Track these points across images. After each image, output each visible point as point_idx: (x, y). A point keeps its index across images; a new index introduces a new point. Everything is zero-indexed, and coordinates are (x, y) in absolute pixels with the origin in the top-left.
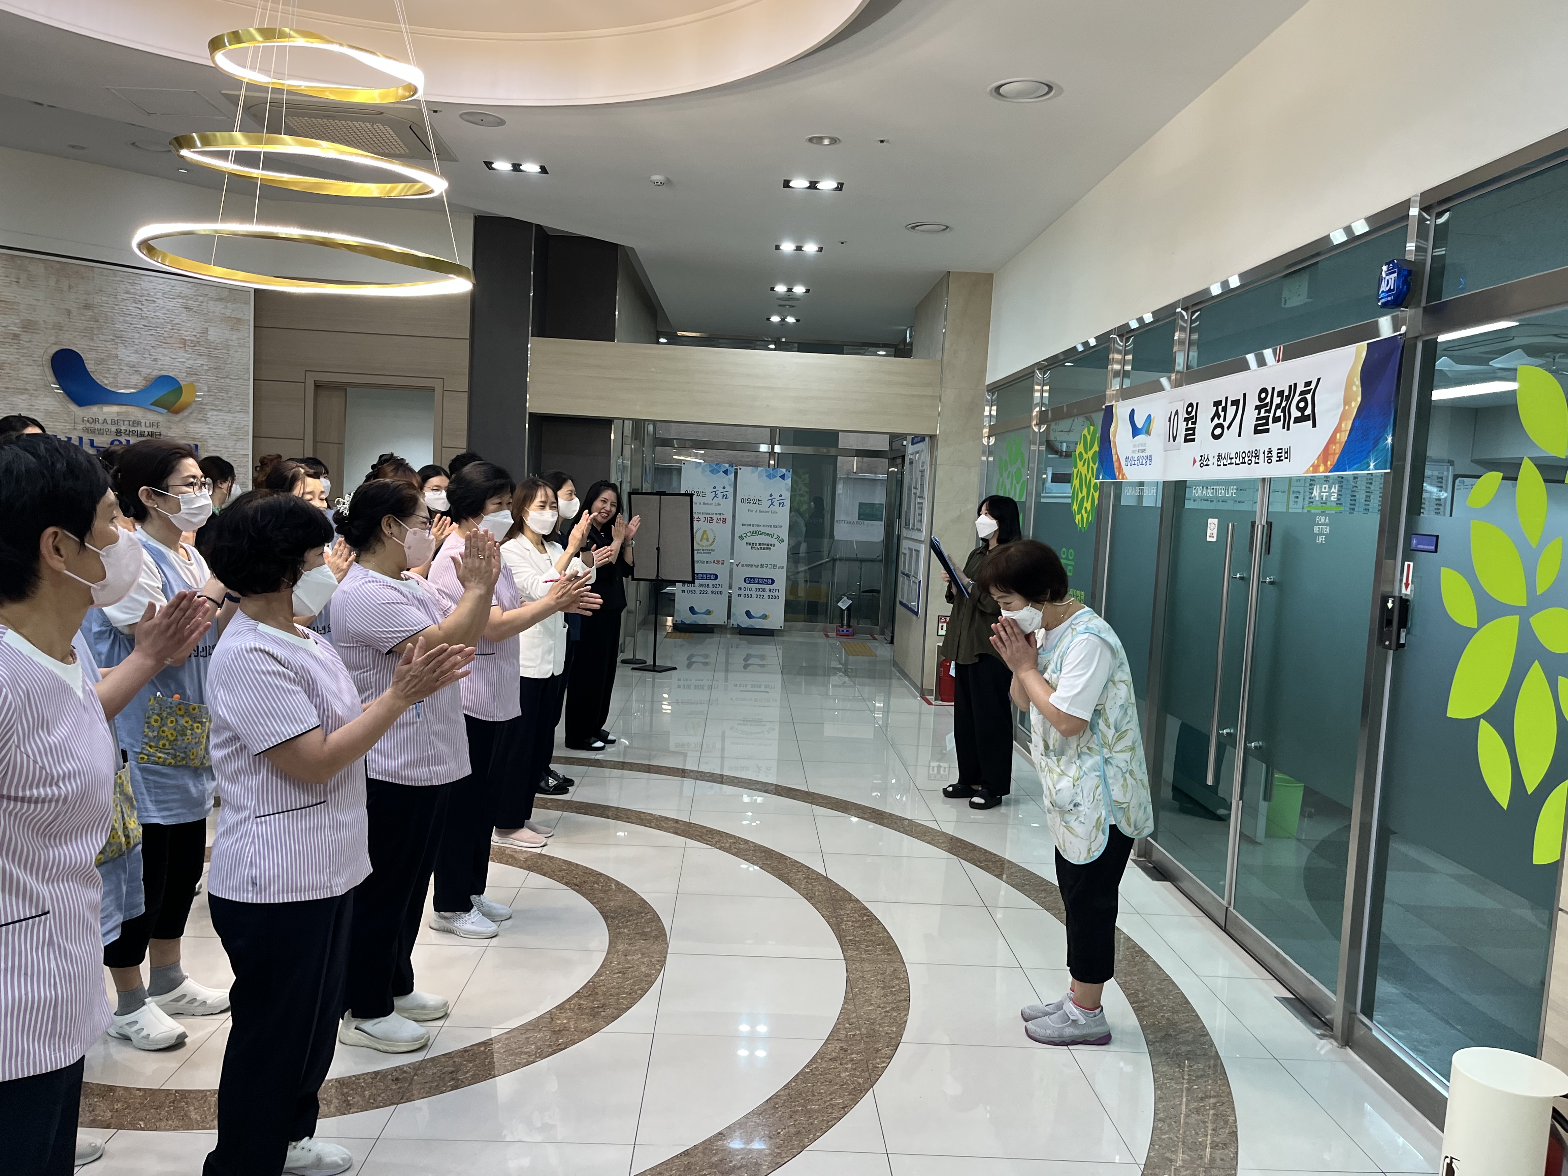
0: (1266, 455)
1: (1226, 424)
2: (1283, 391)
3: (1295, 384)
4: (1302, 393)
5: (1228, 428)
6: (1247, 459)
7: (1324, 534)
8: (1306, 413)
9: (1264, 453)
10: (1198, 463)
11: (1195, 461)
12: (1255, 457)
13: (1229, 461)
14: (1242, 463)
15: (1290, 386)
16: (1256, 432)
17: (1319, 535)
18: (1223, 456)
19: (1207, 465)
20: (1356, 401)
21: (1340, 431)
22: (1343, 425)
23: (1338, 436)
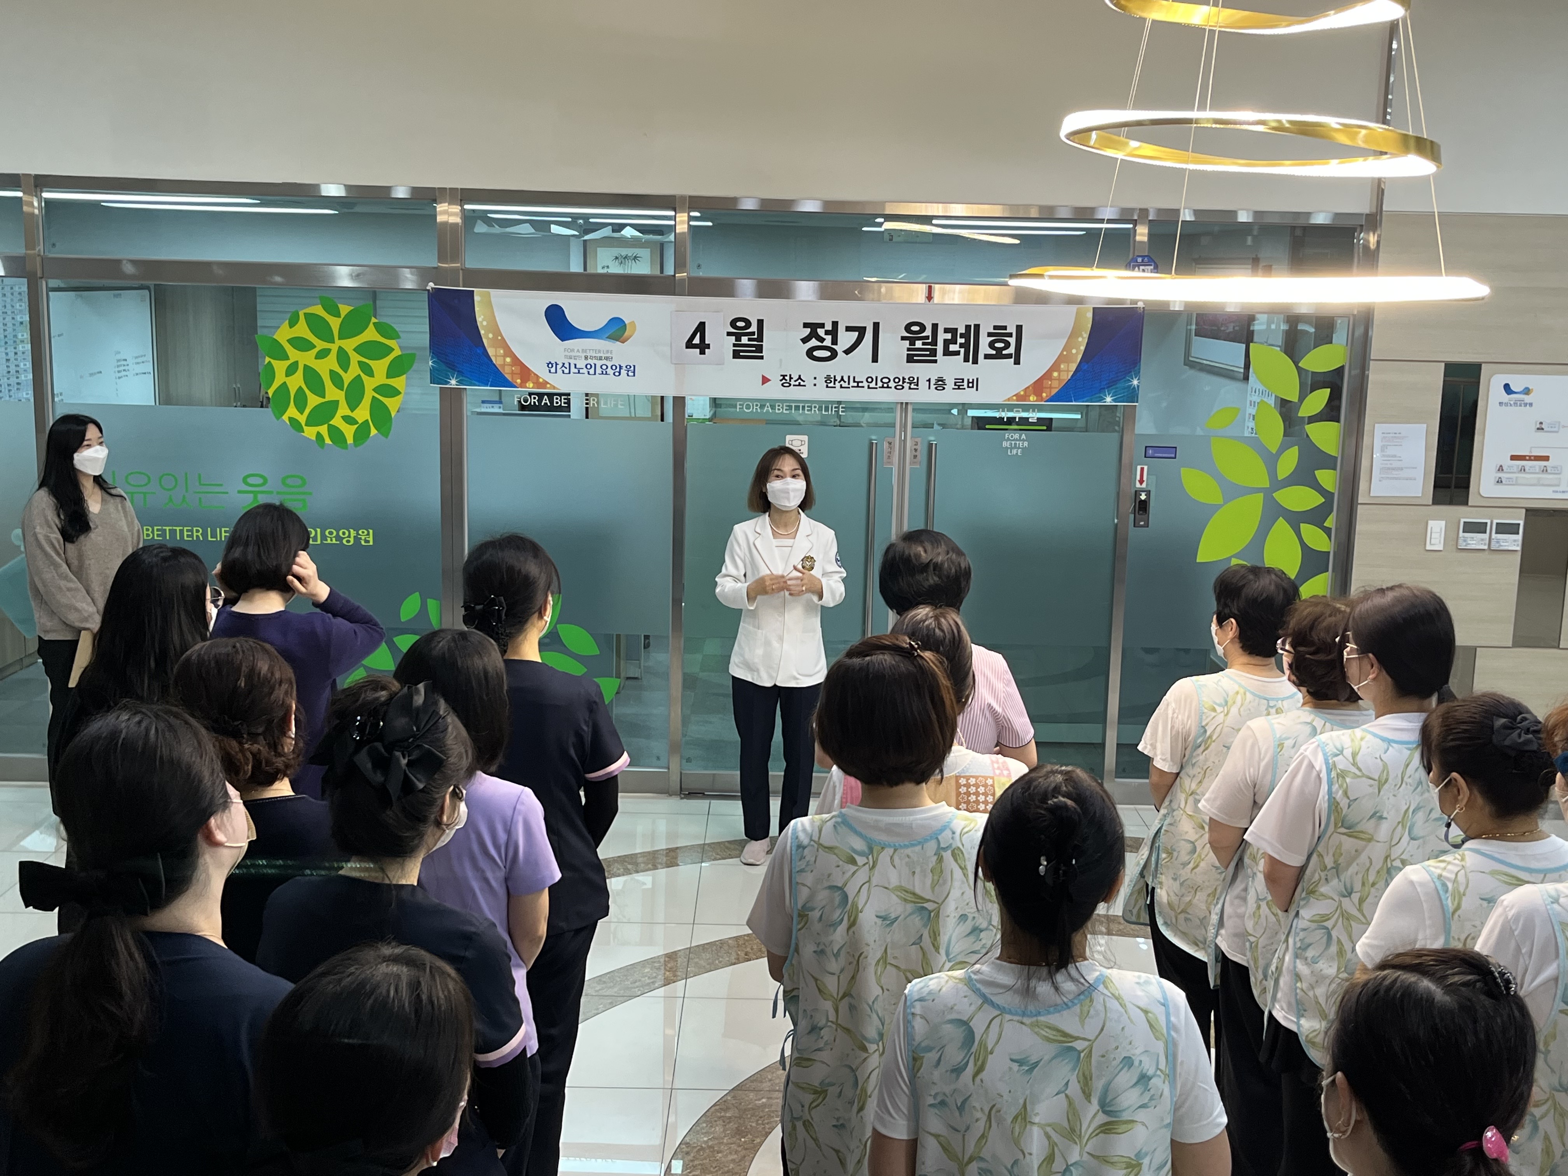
0: (933, 382)
1: (840, 348)
2: (957, 329)
3: (977, 327)
4: (990, 335)
5: (847, 352)
6: (892, 384)
7: (1019, 448)
8: (1004, 352)
9: (929, 380)
10: (776, 380)
11: (765, 380)
12: (910, 384)
13: (856, 384)
14: (883, 387)
15: (968, 327)
16: (910, 359)
17: (1011, 449)
18: (839, 378)
19: (799, 385)
20: (1078, 349)
21: (1059, 371)
22: (1062, 366)
23: (1055, 374)
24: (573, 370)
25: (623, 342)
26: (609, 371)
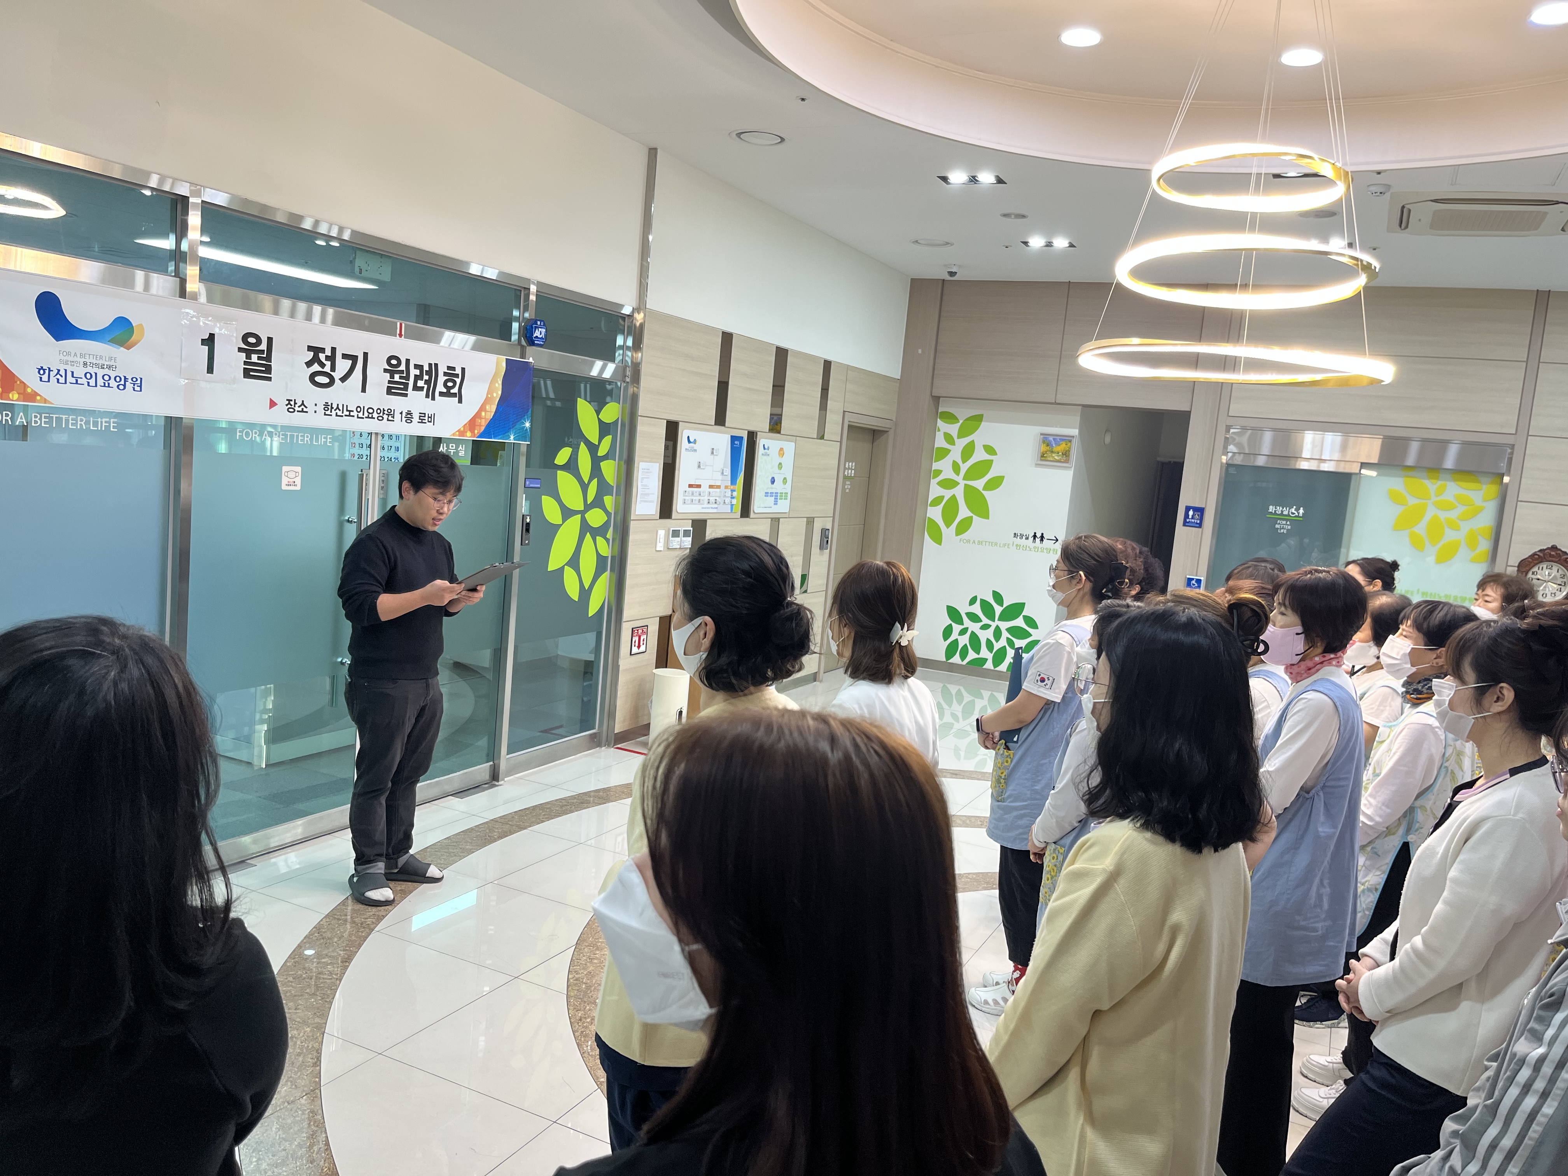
0: (404, 415)
1: (337, 375)
2: (422, 366)
3: (436, 365)
4: (444, 374)
5: (343, 379)
6: (375, 415)
8: (452, 391)
9: (402, 413)
10: (282, 404)
11: (273, 404)
12: (388, 415)
13: (348, 413)
14: (368, 417)
15: (430, 365)
16: (389, 391)
18: (335, 406)
19: (302, 411)
20: (497, 394)
21: (486, 411)
22: (487, 407)
23: (483, 414)
24: (70, 379)
25: (128, 349)
26: (113, 383)
